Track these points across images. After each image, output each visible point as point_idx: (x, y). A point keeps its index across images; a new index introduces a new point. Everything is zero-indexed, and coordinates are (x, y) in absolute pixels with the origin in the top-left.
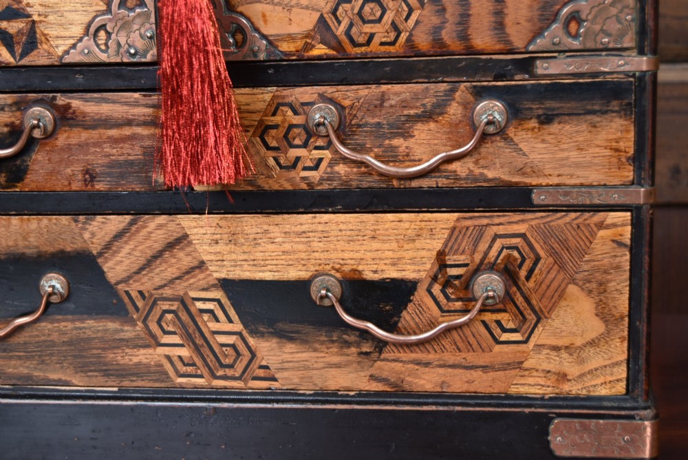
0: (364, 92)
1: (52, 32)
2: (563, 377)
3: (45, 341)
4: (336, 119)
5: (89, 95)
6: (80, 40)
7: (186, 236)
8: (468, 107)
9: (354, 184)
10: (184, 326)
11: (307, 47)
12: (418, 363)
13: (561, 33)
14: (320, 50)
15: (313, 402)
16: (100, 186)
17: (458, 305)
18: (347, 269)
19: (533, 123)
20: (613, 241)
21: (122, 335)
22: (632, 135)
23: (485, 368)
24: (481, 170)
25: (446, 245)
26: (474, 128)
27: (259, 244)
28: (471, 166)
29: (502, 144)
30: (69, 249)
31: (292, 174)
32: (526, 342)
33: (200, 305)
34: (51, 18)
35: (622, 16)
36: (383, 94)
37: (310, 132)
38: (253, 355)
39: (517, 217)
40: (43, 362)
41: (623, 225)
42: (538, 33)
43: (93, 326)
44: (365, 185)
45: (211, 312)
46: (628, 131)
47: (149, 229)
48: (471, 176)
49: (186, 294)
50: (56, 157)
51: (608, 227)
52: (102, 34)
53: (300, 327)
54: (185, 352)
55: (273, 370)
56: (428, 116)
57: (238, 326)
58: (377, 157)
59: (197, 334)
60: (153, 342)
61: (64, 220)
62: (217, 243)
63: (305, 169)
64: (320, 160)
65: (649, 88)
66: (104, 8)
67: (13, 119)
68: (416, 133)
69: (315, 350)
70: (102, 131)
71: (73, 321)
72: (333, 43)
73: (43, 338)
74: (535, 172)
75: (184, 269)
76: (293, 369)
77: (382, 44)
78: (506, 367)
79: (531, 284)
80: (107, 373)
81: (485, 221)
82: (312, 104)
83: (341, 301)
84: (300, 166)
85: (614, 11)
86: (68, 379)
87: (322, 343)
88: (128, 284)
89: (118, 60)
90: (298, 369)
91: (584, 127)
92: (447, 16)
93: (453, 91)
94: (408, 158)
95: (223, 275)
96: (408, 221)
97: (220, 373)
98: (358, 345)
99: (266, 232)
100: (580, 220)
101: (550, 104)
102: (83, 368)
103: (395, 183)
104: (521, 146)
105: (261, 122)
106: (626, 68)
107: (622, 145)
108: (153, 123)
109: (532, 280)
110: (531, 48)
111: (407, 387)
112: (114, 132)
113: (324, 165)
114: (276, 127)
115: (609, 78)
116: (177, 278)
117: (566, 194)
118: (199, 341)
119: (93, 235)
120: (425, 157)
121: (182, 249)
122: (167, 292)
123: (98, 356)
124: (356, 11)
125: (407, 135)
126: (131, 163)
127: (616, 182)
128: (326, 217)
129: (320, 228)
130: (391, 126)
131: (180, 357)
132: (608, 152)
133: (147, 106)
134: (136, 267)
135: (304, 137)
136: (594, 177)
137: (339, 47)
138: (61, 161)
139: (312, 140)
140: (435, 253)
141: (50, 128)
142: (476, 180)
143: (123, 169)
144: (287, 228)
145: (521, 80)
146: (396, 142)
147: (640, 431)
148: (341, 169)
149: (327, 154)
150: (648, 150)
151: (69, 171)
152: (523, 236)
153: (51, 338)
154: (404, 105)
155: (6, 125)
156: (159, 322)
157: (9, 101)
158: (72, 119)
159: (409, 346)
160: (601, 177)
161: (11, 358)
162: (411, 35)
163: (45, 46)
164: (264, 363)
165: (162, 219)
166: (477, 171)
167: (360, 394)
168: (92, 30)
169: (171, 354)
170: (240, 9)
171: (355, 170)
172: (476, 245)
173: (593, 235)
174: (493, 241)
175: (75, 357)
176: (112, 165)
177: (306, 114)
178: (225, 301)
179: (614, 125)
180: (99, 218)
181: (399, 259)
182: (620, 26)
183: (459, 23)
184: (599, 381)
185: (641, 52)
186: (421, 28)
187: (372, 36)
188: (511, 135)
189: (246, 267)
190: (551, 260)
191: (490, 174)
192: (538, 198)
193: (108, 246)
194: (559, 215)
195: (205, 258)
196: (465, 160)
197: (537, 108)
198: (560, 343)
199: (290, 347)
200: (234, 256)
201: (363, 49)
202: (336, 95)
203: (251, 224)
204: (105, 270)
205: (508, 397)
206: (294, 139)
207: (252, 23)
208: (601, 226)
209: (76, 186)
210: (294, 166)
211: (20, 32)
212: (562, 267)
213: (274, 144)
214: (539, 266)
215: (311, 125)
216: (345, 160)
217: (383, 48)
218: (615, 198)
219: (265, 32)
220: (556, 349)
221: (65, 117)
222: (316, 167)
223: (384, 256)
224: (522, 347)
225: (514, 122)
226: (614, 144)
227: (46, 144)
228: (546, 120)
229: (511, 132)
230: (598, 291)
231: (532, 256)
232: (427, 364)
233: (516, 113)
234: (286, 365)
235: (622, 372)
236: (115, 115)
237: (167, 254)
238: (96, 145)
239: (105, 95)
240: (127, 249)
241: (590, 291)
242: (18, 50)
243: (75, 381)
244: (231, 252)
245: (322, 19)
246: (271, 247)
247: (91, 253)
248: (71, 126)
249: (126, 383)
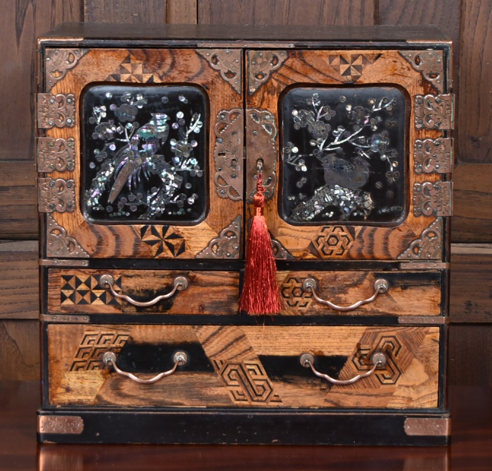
0: (328, 274)
1: (192, 245)
2: (410, 399)
3: (173, 384)
4: (315, 285)
5: (204, 272)
6: (205, 249)
7: (244, 335)
8: (372, 282)
9: (322, 313)
10: (240, 377)
11: (305, 255)
12: (347, 393)
13: (411, 252)
14: (310, 256)
15: (299, 412)
16: (206, 312)
17: (366, 367)
18: (317, 351)
19: (399, 289)
20: (432, 339)
21: (210, 381)
22: (440, 295)
23: (376, 396)
24: (377, 308)
25: (361, 340)
26: (374, 291)
27: (278, 339)
28: (373, 306)
29: (386, 297)
30: (189, 341)
31: (295, 308)
32: (394, 384)
33: (248, 367)
34: (192, 239)
35: (436, 246)
36: (336, 275)
37: (303, 290)
38: (272, 390)
39: (392, 329)
40: (171, 394)
41: (436, 333)
42: (402, 252)
43: (197, 377)
44: (326, 314)
45: (254, 370)
46: (438, 293)
47: (227, 332)
48: (373, 311)
49: (242, 362)
50: (187, 299)
51: (430, 333)
52: (215, 247)
53: (294, 377)
54: (240, 389)
55: (280, 398)
56: (355, 285)
57: (266, 377)
58: (332, 302)
59: (246, 381)
60: (225, 384)
61: (188, 327)
62: (258, 338)
63: (300, 306)
64: (307, 303)
65: (447, 275)
66: (217, 235)
67: (168, 282)
68: (349, 292)
69: (301, 388)
70: (209, 288)
71: (187, 374)
72: (316, 253)
73: (172, 383)
74: (400, 309)
75: (242, 350)
76: (290, 396)
77: (337, 254)
78: (386, 395)
79: (397, 358)
80: (201, 399)
81: (378, 330)
82: (305, 278)
83: (314, 365)
84: (298, 305)
85: (432, 244)
86: (182, 402)
87: (304, 384)
88: (215, 358)
89: (222, 258)
90: (292, 396)
91: (420, 291)
92: (365, 244)
93: (366, 275)
94: (345, 303)
95: (260, 353)
96: (344, 330)
97: (256, 399)
98: (320, 385)
99: (281, 334)
100: (418, 330)
101: (406, 281)
102: (190, 396)
103: (340, 313)
104: (394, 298)
105: (282, 286)
106: (438, 267)
107: (436, 299)
108: (233, 285)
109: (398, 356)
110: (399, 258)
111: (341, 404)
112: (215, 289)
113: (309, 305)
114: (288, 288)
115: (430, 271)
116: (239, 354)
117: (412, 319)
118: (247, 384)
119: (201, 334)
120: (353, 302)
121: (242, 341)
122: (234, 361)
123: (198, 391)
124: (326, 240)
125: (345, 293)
126: (221, 302)
127: (433, 314)
128: (308, 327)
129: (306, 332)
130: (339, 289)
131: (237, 392)
132: (430, 302)
133: (231, 277)
134: (220, 349)
135: (301, 293)
136: (424, 312)
137: (318, 255)
138: (189, 301)
139: (304, 294)
140: (356, 344)
141: (186, 286)
142: (374, 312)
143: (218, 305)
144: (291, 332)
145: (394, 271)
146: (341, 295)
147: (443, 423)
148: (316, 307)
149: (310, 300)
150: (446, 301)
151: (192, 305)
152: (394, 337)
153: (176, 382)
154: (345, 280)
155: (165, 284)
156: (229, 375)
157: (167, 274)
158: (196, 282)
159: (343, 385)
160: (427, 312)
161: (155, 392)
162: (349, 251)
163: (189, 251)
164: (276, 394)
165: (234, 327)
166: (375, 309)
167: (320, 408)
168: (210, 245)
169: (233, 390)
170: (277, 238)
171: (322, 307)
172: (374, 341)
173: (424, 336)
174: (381, 339)
175: (186, 391)
176: (213, 303)
177: (303, 283)
178: (261, 365)
179: (432, 291)
180: (205, 327)
181: (340, 346)
182: (434, 250)
183: (369, 247)
184: (426, 401)
185: (444, 261)
186: (354, 248)
187: (332, 251)
188: (390, 294)
189: (271, 349)
190: (406, 347)
191: (381, 310)
192: (401, 320)
193: (207, 340)
194: (409, 328)
195: (252, 346)
196: (370, 304)
197: (401, 283)
198: (409, 384)
199: (289, 387)
200: (266, 345)
201: (329, 256)
202: (316, 275)
203: (275, 330)
204: (205, 350)
205: (386, 409)
206: (296, 293)
207: (281, 244)
208: (427, 333)
209: (195, 312)
210: (295, 305)
211: (177, 244)
212: (410, 350)
213: (287, 295)
214: (401, 350)
215: (304, 288)
216: (318, 303)
217: (337, 256)
218: (433, 321)
219: (287, 247)
220: (407, 387)
221: (193, 282)
222: (305, 306)
223: (333, 345)
224: (393, 386)
225: (391, 288)
226: (432, 299)
227: (182, 293)
228: (405, 288)
229: (390, 292)
230: (426, 361)
231: (398, 345)
232: (351, 394)
233: (392, 285)
234: (287, 395)
235: (436, 397)
236: (216, 281)
237: (235, 343)
238: (207, 293)
239: (212, 272)
240: (216, 341)
241: (422, 361)
242: (176, 252)
243: (185, 403)
244: (265, 343)
245: (312, 244)
246: (283, 341)
247: (199, 342)
248: (195, 285)
249: (210, 404)
